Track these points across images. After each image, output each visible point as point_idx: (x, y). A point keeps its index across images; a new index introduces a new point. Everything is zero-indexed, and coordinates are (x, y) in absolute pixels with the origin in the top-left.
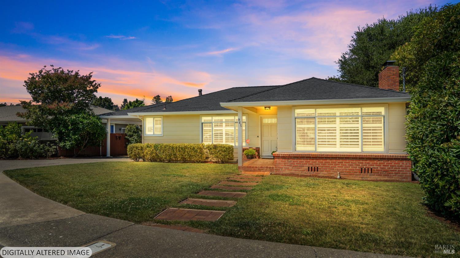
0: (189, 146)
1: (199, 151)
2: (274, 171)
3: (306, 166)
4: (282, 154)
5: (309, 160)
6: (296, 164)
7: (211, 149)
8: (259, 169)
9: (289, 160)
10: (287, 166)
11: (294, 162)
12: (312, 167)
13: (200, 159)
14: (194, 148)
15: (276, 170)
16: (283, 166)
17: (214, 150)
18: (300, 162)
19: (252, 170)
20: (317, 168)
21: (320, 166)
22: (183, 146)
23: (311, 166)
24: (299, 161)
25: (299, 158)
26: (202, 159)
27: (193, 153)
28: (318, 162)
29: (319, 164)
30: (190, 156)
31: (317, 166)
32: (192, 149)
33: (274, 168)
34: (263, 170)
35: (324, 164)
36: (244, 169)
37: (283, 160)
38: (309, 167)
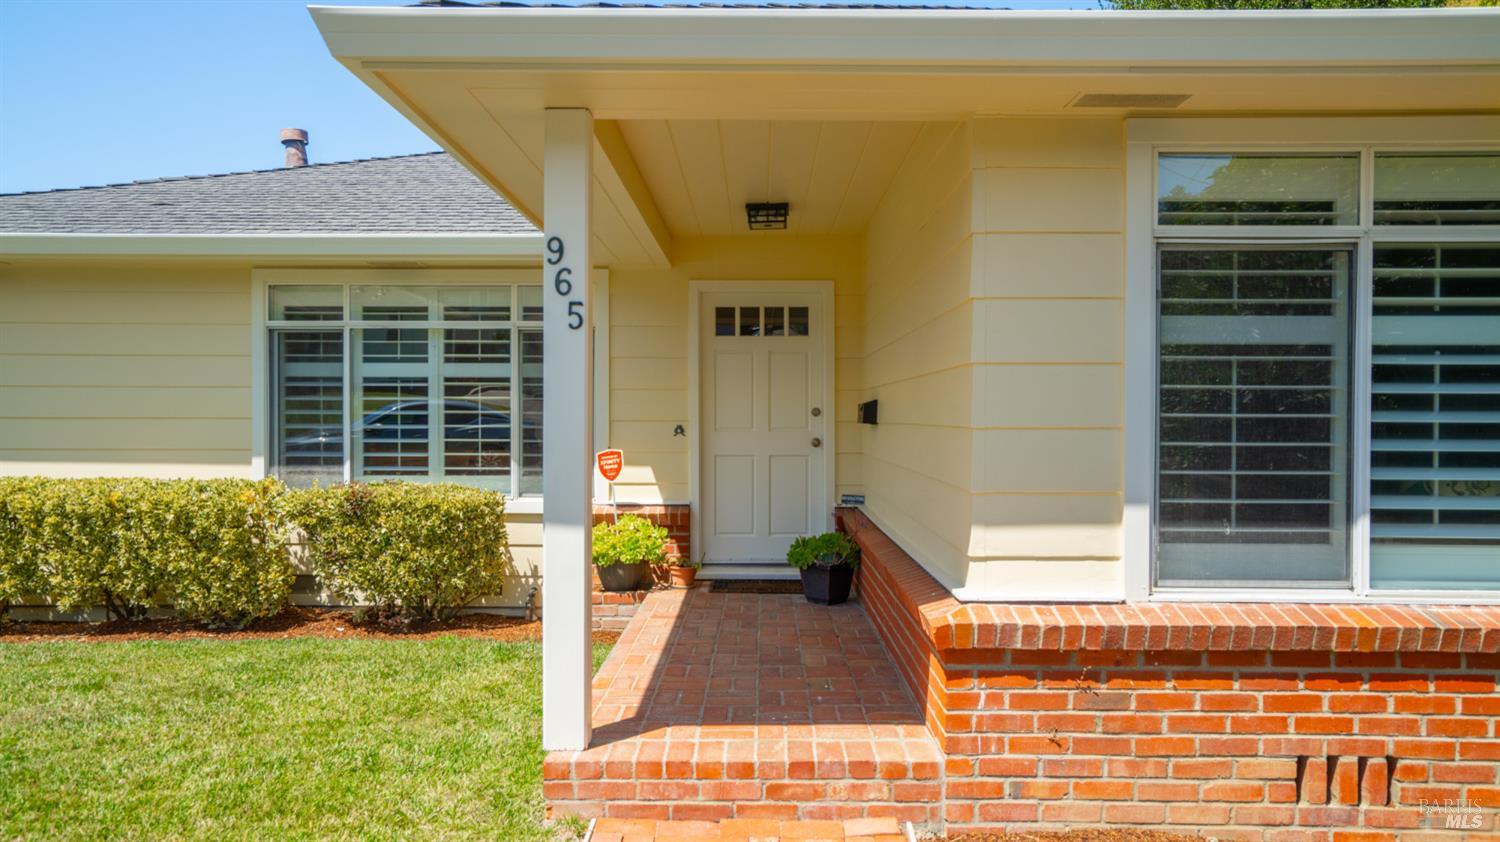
0: (144, 506)
1: (227, 537)
2: (944, 803)
3: (1273, 751)
4: (1030, 631)
5: (1302, 689)
6: (1176, 724)
7: (324, 522)
8: (774, 791)
9: (1103, 689)
10: (1081, 746)
11: (1145, 703)
12: (1332, 761)
13: (241, 604)
14: (184, 521)
15: (955, 792)
16: (1034, 746)
17: (349, 530)
18: (1211, 704)
19: (700, 801)
20: (1391, 762)
21: (1419, 749)
22: (95, 504)
23: (1324, 744)
24: (1200, 693)
25: (1204, 666)
26: (253, 599)
27: (177, 558)
28: (1401, 705)
29: (1411, 727)
30: (159, 582)
31: (1390, 743)
32: (175, 527)
33: (945, 779)
34: (817, 794)
35: (1464, 728)
36: (612, 793)
37: (1041, 689)
38: (1301, 762)
